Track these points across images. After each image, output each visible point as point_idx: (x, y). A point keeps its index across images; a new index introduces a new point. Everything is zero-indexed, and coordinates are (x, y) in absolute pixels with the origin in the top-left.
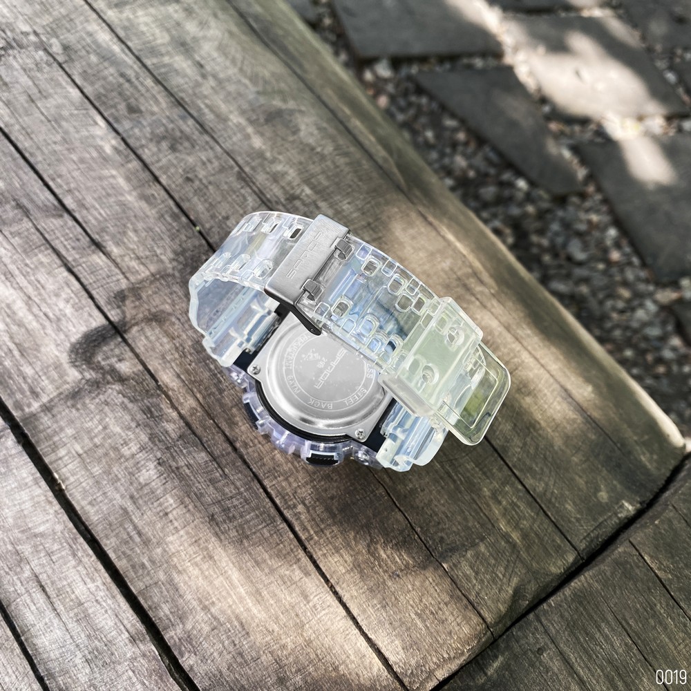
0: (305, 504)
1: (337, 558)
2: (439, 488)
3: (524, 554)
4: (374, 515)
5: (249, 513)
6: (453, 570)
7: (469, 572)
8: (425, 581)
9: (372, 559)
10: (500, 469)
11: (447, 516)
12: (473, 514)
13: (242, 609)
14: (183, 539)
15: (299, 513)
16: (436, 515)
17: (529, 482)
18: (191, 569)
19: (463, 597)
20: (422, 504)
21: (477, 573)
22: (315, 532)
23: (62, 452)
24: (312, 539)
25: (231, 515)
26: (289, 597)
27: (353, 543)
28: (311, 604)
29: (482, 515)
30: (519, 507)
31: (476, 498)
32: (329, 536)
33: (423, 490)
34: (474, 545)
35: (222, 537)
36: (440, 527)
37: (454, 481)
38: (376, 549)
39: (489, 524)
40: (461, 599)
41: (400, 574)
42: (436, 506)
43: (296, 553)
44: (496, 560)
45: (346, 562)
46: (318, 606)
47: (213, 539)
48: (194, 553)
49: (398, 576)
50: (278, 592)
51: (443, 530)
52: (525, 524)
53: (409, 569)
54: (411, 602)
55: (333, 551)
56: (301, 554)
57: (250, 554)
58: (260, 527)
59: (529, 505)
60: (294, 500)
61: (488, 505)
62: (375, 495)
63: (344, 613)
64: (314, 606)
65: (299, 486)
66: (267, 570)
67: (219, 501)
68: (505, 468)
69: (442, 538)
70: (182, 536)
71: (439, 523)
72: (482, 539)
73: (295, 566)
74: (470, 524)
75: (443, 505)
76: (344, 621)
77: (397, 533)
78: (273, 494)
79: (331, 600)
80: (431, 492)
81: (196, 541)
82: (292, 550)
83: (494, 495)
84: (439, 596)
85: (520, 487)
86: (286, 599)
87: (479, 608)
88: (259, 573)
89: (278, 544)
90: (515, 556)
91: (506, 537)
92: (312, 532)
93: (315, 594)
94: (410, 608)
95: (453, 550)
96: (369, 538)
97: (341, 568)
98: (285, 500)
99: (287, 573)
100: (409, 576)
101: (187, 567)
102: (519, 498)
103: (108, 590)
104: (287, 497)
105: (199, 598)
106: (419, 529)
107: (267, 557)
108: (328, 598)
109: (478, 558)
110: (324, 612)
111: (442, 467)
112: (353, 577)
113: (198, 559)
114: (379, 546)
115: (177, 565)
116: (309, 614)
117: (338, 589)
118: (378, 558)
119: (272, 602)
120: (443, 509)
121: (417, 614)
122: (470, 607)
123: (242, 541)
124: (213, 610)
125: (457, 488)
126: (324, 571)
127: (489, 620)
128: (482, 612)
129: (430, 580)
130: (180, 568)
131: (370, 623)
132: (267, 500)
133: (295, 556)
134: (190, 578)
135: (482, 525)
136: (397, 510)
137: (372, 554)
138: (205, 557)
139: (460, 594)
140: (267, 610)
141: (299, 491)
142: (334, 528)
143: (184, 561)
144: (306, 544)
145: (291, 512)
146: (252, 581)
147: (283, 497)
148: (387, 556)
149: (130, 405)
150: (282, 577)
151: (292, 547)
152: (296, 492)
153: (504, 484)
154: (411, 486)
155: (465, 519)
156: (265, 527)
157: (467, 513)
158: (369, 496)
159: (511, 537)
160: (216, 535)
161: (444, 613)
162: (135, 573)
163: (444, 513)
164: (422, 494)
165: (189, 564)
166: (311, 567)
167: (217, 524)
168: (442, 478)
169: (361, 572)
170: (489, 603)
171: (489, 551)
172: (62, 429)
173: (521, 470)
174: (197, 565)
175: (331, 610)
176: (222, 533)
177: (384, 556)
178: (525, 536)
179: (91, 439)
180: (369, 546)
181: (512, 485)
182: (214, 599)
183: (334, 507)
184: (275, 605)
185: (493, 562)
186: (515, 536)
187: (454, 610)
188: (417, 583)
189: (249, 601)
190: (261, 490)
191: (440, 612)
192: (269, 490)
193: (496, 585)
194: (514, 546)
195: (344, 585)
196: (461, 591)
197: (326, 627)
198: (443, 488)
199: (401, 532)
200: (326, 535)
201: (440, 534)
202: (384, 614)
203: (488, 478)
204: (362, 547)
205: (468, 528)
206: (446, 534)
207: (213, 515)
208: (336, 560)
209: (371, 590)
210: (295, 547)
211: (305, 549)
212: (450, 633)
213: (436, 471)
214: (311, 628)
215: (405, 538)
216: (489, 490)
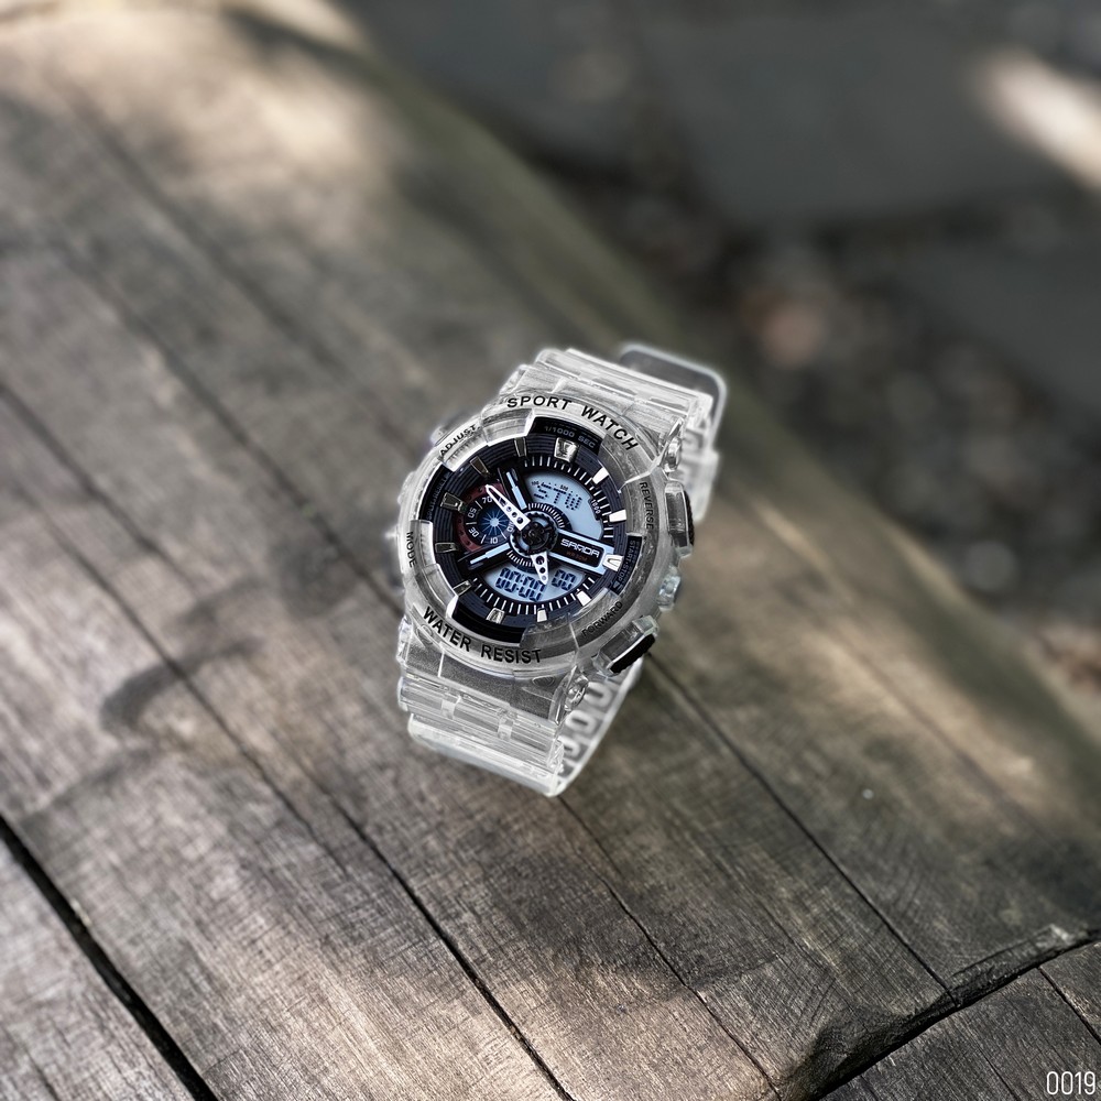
0: (474, 912)
1: (524, 985)
2: (701, 885)
3: (842, 983)
4: (586, 924)
5: (385, 929)
6: (714, 1000)
7: (742, 1003)
8: (666, 1017)
9: (582, 988)
10: (815, 864)
11: (711, 926)
12: (757, 923)
13: (371, 1074)
14: (279, 976)
15: (465, 925)
16: (693, 923)
17: (867, 885)
18: (291, 1021)
19: (729, 1040)
20: (670, 909)
21: (756, 1006)
22: (489, 951)
23: (86, 867)
24: (484, 961)
25: (356, 934)
26: (443, 1049)
27: (552, 964)
28: (479, 1056)
29: (772, 924)
30: (842, 919)
31: (764, 901)
32: (511, 955)
33: (672, 888)
34: (754, 967)
35: (342, 968)
36: (699, 941)
37: (729, 877)
38: (589, 974)
39: (783, 939)
40: (726, 1042)
41: (627, 1008)
42: (693, 911)
43: (459, 983)
44: (791, 989)
45: (539, 992)
46: (491, 1058)
47: (327, 972)
48: (297, 997)
49: (624, 1011)
50: (429, 1043)
51: (703, 945)
52: (851, 943)
53: (642, 1001)
54: (643, 1048)
55: (519, 977)
56: (467, 983)
57: (386, 989)
58: (403, 948)
59: (864, 918)
60: (458, 907)
61: (785, 911)
62: (591, 896)
63: (532, 1065)
64: (486, 1058)
65: (465, 886)
66: (411, 1012)
67: (337, 915)
68: (825, 863)
69: (701, 957)
70: (277, 973)
71: (697, 936)
72: (770, 959)
73: (456, 1002)
74: (751, 938)
75: (706, 910)
76: (533, 1077)
77: (624, 950)
78: (424, 899)
79: (512, 1048)
80: (685, 891)
81: (299, 978)
82: (451, 978)
83: (798, 900)
84: (689, 1037)
85: (849, 890)
86: (440, 1052)
87: (755, 1055)
88: (398, 1016)
89: (431, 972)
90: (826, 986)
91: (812, 957)
92: (485, 951)
93: (487, 1040)
94: (641, 1056)
95: (717, 974)
96: (578, 958)
97: (530, 1000)
98: (443, 907)
99: (444, 1012)
100: (642, 1011)
101: (287, 1019)
102: (845, 906)
103: (156, 1075)
104: (445, 903)
105: (303, 1066)
106: (663, 945)
107: (412, 991)
108: (509, 1045)
109: (759, 985)
110: (501, 1066)
111: (710, 855)
112: (548, 1013)
113: (303, 1004)
114: (594, 971)
115: (270, 1018)
116: (477, 1071)
117: (524, 1030)
118: (594, 988)
119: (419, 1058)
120: (705, 915)
121: (651, 1064)
122: (741, 1054)
123: (372, 972)
124: (325, 1081)
125: (732, 887)
126: (502, 1006)
127: (771, 1073)
128: (760, 1060)
129: (676, 1014)
130: (274, 1023)
131: (574, 1078)
132: (414, 908)
133: (457, 987)
134: (289, 1036)
135: (772, 940)
136: (626, 917)
137: (583, 982)
138: (313, 1001)
139: (724, 1034)
140: (410, 1071)
141: (465, 893)
142: (520, 944)
143: (280, 1010)
144: (475, 968)
145: (451, 923)
146: (387, 1029)
147: (440, 903)
148: (607, 983)
149: (198, 783)
150: (435, 1019)
151: (452, 973)
152: (460, 896)
153: (819, 885)
154: (652, 882)
155: (743, 930)
156: (410, 947)
157: (746, 921)
158: (580, 897)
159: (820, 957)
160: (333, 965)
161: (696, 1062)
162: (202, 1042)
163: (706, 921)
164: (669, 894)
165: (288, 1015)
166: (481, 1001)
167: (334, 950)
168: (706, 871)
169: (563, 1005)
170: (774, 1048)
171: (780, 976)
172: (86, 831)
173: (855, 868)
174: (300, 1014)
175: (512, 1062)
176: (342, 962)
177: (602, 983)
178: (848, 959)
179: (135, 840)
180: (577, 969)
181: (835, 887)
182: (327, 1064)
183: (521, 916)
184: (423, 1062)
185: (786, 991)
186: (830, 959)
187: (713, 1057)
188: (654, 1020)
189: (382, 1060)
190: (404, 894)
191: (691, 1061)
192: (417, 893)
193: (788, 1024)
194: (826, 970)
195: (535, 1025)
196: (727, 1031)
197: (504, 1089)
198: (707, 885)
199: (633, 949)
200: (506, 955)
201: (696, 952)
202: (598, 1065)
203: (790, 874)
204: (566, 970)
205: (747, 943)
206: (709, 951)
207: (327, 937)
208: (522, 989)
209: (577, 1031)
210: (456, 973)
211: (473, 976)
212: (705, 1091)
213: (698, 862)
214: (480, 1091)
215: (638, 957)
216: (790, 891)
